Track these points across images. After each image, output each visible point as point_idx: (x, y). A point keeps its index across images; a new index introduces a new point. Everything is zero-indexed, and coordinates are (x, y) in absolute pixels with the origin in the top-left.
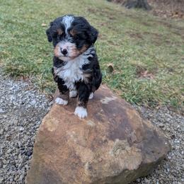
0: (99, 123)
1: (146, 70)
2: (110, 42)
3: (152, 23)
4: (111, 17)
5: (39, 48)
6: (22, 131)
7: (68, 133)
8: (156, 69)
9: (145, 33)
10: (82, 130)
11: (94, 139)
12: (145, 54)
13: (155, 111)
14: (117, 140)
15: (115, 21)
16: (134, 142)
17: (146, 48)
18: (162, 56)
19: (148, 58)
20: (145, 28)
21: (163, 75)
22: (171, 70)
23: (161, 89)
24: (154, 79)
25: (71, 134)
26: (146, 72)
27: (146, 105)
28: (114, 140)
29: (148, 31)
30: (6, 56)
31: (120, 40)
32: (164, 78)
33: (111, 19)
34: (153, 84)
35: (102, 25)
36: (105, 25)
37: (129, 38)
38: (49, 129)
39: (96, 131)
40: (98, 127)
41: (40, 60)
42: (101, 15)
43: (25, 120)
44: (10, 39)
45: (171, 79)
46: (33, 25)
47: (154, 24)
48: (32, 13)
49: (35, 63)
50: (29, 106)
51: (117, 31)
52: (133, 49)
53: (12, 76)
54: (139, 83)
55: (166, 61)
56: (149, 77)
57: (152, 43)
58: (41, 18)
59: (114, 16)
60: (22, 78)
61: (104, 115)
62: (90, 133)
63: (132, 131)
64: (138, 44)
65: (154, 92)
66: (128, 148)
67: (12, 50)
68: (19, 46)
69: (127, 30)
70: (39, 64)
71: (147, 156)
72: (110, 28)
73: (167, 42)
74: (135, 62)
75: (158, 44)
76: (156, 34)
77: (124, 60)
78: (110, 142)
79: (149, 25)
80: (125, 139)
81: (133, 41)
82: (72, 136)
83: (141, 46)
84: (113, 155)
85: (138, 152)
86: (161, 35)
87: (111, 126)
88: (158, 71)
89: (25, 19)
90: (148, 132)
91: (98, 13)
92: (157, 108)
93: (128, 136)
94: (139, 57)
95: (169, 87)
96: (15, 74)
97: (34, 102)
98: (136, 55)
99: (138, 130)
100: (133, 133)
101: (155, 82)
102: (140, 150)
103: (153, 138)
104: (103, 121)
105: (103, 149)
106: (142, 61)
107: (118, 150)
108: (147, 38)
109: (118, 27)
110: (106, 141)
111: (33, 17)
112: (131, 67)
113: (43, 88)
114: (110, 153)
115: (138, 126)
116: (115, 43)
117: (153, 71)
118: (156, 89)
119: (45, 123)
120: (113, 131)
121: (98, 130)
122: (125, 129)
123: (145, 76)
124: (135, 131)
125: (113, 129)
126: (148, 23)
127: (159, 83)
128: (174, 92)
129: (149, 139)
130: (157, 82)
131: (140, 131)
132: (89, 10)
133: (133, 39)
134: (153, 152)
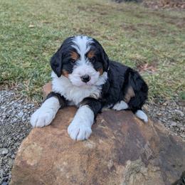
0: (101, 141)
1: (146, 63)
2: (104, 37)
3: (144, 15)
4: (103, 12)
5: (26, 51)
6: (5, 155)
8: (156, 61)
9: (139, 25)
11: (96, 169)
12: (142, 46)
13: (163, 109)
15: (107, 16)
16: (150, 158)
17: (142, 40)
18: (160, 47)
19: (146, 51)
20: (139, 20)
21: (165, 67)
22: (173, 60)
23: (165, 82)
24: (156, 71)
26: (146, 65)
27: (152, 102)
28: (124, 164)
29: (142, 23)
31: (114, 34)
32: (167, 69)
33: (102, 14)
34: (156, 78)
35: (94, 21)
36: (96, 21)
37: (123, 31)
38: (28, 162)
40: (99, 148)
41: (28, 64)
42: (92, 11)
43: (9, 139)
45: (174, 70)
46: (19, 27)
47: (147, 16)
48: (18, 15)
49: (21, 67)
50: (15, 120)
51: (110, 25)
52: (129, 42)
55: (166, 51)
56: (151, 70)
57: (148, 34)
58: (28, 19)
59: (105, 11)
60: (7, 86)
61: (107, 127)
62: (89, 160)
63: (144, 143)
64: (133, 36)
65: (158, 86)
66: (144, 170)
68: (4, 50)
69: (120, 24)
70: (26, 68)
72: (102, 23)
73: (163, 32)
74: (133, 56)
75: (154, 35)
76: (150, 25)
77: (121, 55)
79: (141, 17)
81: (128, 34)
82: (62, 170)
83: (137, 38)
85: (157, 171)
86: (155, 26)
87: (117, 142)
88: (159, 63)
89: (10, 22)
90: (163, 139)
91: (88, 10)
92: (165, 104)
94: (137, 49)
95: (174, 79)
97: (21, 114)
98: (133, 48)
99: (152, 139)
100: (146, 145)
101: (158, 75)
102: (159, 168)
103: (170, 146)
104: (106, 137)
106: (140, 53)
108: (142, 30)
109: (110, 22)
110: (113, 168)
111: (19, 19)
112: (129, 61)
113: (32, 96)
115: (150, 134)
116: (109, 38)
117: (154, 64)
118: (160, 82)
119: (22, 153)
120: (121, 149)
121: (101, 152)
122: (136, 142)
123: (145, 69)
124: (148, 142)
125: (121, 146)
126: (140, 15)
127: (162, 75)
128: (180, 84)
129: (167, 149)
130: (160, 74)
131: (154, 140)
132: (79, 7)
133: (128, 31)
134: (174, 166)
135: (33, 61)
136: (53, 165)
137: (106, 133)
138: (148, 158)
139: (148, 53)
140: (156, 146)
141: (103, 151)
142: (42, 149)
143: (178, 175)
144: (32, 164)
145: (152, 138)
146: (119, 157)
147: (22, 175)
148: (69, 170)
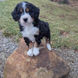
0: (33, 60)
2: (50, 20)
3: (70, 10)
4: (52, 8)
7: (17, 65)
8: (69, 31)
10: (23, 64)
11: (29, 68)
12: (65, 24)
14: (41, 68)
15: (53, 10)
16: (51, 68)
17: (66, 22)
18: (73, 25)
20: (67, 12)
21: (72, 34)
22: (77, 32)
23: (71, 41)
25: (18, 65)
26: (65, 33)
28: (39, 68)
29: (68, 14)
30: (4, 27)
31: (54, 19)
32: (73, 36)
33: (51, 9)
34: (67, 39)
35: (47, 12)
36: (49, 12)
37: (58, 17)
38: (9, 63)
39: (30, 64)
42: (47, 8)
44: (7, 20)
45: (76, 36)
51: (54, 14)
52: (60, 22)
53: (6, 36)
56: (66, 35)
57: (69, 19)
60: (10, 37)
62: (27, 65)
64: (62, 20)
65: (67, 42)
66: (47, 71)
67: (7, 25)
69: (58, 14)
70: (17, 30)
71: (57, 75)
72: (50, 13)
74: (60, 29)
75: (72, 20)
76: (71, 15)
78: (36, 69)
79: (68, 11)
80: (45, 67)
82: (18, 66)
83: (64, 21)
84: (37, 75)
85: (52, 73)
86: (74, 16)
88: (70, 32)
91: (46, 7)
94: (62, 26)
95: (75, 40)
96: (7, 35)
98: (61, 25)
100: (50, 64)
102: (53, 72)
105: (33, 72)
106: (63, 28)
107: (41, 72)
108: (67, 17)
112: (58, 31)
114: (36, 74)
116: (52, 20)
119: (8, 60)
120: (40, 63)
122: (47, 62)
125: (40, 62)
126: (68, 10)
127: (70, 38)
128: (77, 42)
129: (59, 66)
130: (69, 37)
131: (54, 62)
132: (42, 6)
133: (61, 18)
134: (60, 72)
136: (16, 65)
138: (50, 68)
139: (67, 28)
140: (55, 64)
142: (14, 59)
143: (61, 76)
144: (10, 63)
146: (38, 66)
147: (7, 66)
148: (20, 67)
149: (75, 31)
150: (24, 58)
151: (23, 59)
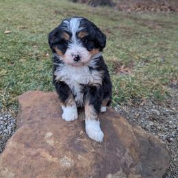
0: (80, 157)
1: (122, 64)
3: (118, 18)
5: (2, 58)
8: (132, 62)
9: (114, 28)
12: (119, 48)
13: (141, 109)
16: (131, 167)
17: (118, 42)
18: (135, 48)
19: (121, 52)
20: (114, 23)
21: (141, 67)
22: (147, 61)
23: (141, 83)
24: (132, 72)
26: (123, 67)
27: (130, 103)
29: (116, 26)
32: (142, 70)
34: (133, 79)
40: (78, 165)
41: (4, 72)
42: (68, 15)
47: (121, 19)
54: (118, 80)
55: (140, 52)
56: (127, 71)
57: (123, 36)
58: (4, 25)
63: (125, 151)
65: (135, 87)
70: (2, 76)
73: (136, 34)
74: (110, 58)
75: (129, 37)
76: (125, 28)
79: (116, 20)
88: (134, 64)
90: (142, 143)
91: (65, 14)
92: (142, 104)
93: (122, 161)
94: (113, 52)
95: (149, 79)
98: (109, 51)
100: (126, 154)
101: (134, 76)
102: (140, 176)
103: (149, 149)
106: (117, 56)
108: (117, 33)
113: (8, 106)
115: (130, 141)
117: (129, 65)
118: (136, 83)
120: (101, 163)
121: (80, 170)
122: (116, 151)
123: (122, 71)
124: (128, 149)
126: (115, 18)
127: (138, 76)
128: (155, 84)
129: (146, 153)
130: (136, 75)
131: (134, 146)
132: (56, 12)
134: (154, 170)
135: (9, 68)
137: (85, 146)
138: (128, 166)
139: (124, 55)
140: (136, 151)
141: (82, 168)
142: (13, 175)
145: (132, 144)
146: (100, 172)
149: (143, 59)
150: (50, 158)
151: (49, 165)
